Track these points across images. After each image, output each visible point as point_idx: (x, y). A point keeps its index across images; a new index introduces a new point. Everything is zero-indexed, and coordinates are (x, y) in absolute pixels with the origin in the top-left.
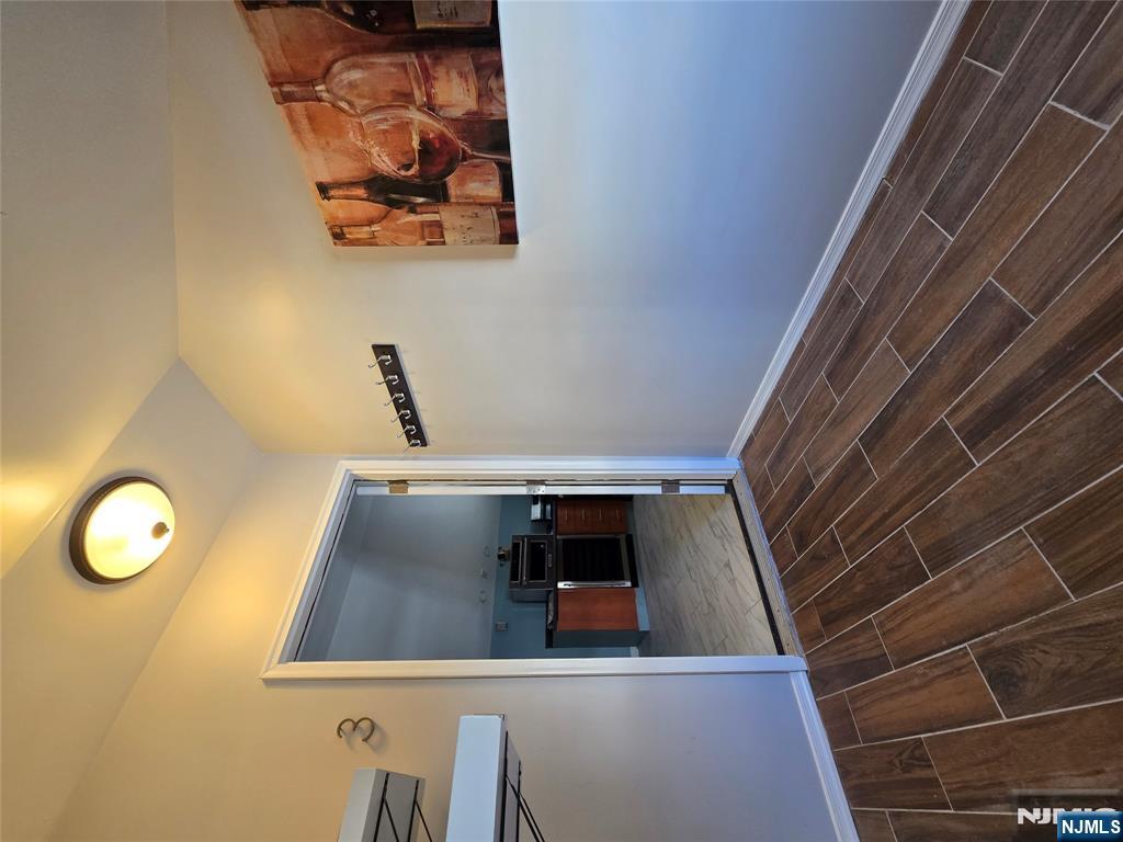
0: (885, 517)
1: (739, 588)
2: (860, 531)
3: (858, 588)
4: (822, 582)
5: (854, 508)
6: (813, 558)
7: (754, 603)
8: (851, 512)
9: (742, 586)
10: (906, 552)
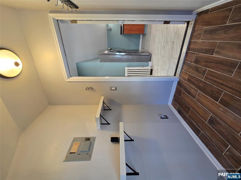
0: (223, 85)
1: (173, 51)
2: (213, 78)
3: (201, 85)
4: (194, 74)
5: (217, 73)
6: (196, 68)
7: (175, 58)
8: (216, 73)
9: (174, 52)
10: (219, 94)
